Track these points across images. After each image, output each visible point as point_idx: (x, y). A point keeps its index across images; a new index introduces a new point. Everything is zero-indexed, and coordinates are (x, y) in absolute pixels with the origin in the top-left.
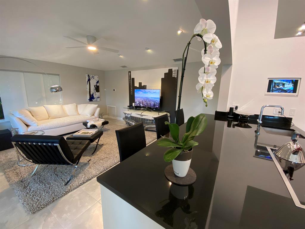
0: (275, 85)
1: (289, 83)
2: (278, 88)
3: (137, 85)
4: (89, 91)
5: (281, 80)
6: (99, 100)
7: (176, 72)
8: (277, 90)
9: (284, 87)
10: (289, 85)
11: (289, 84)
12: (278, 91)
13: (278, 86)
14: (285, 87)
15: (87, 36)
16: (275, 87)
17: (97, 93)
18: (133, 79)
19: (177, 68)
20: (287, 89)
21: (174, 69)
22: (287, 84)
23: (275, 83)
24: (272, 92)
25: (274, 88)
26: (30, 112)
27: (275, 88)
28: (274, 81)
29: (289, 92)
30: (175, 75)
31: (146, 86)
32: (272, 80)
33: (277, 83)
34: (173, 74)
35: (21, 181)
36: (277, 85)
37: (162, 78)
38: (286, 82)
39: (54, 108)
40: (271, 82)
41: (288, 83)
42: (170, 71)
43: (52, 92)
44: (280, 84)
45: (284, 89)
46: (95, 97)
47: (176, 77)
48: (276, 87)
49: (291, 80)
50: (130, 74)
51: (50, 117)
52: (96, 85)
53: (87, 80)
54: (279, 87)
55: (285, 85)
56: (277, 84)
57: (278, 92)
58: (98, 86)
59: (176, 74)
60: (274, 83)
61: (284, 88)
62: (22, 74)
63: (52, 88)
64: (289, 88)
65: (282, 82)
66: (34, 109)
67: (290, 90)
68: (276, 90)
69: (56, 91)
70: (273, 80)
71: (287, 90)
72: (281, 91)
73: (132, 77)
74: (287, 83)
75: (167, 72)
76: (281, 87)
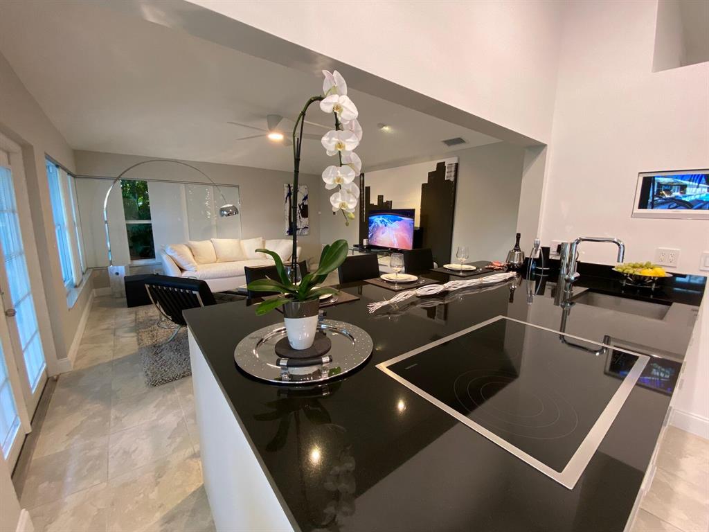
0: (659, 191)
1: (699, 184)
2: (667, 196)
3: (374, 201)
4: (288, 215)
5: (677, 177)
6: (306, 232)
7: (453, 169)
8: (667, 203)
9: (685, 193)
10: (699, 190)
11: (698, 187)
12: (667, 206)
13: (668, 191)
14: (688, 193)
15: (268, 116)
16: (658, 194)
17: (302, 219)
18: (368, 188)
19: (454, 160)
20: (693, 198)
21: (449, 162)
22: (692, 186)
23: (660, 185)
24: (652, 208)
25: (656, 199)
26: (190, 249)
27: (661, 198)
28: (656, 179)
29: (700, 208)
30: (451, 176)
31: (391, 201)
32: (651, 177)
33: (665, 185)
34: (446, 174)
35: (154, 347)
36: (664, 190)
37: (423, 185)
38: (690, 181)
39: (226, 244)
40: (648, 182)
41: (697, 184)
42: (441, 167)
43: (223, 215)
44: (674, 187)
45: (683, 199)
46: (299, 226)
47: (452, 179)
48: (663, 194)
49: (702, 175)
50: (362, 179)
51: (219, 259)
52: (303, 204)
53: (286, 195)
54: (671, 194)
55: (688, 189)
56: (666, 188)
57: (669, 208)
58: (307, 206)
59: (453, 174)
60: (656, 184)
61: (685, 197)
62: (182, 186)
63: (222, 210)
64: (698, 197)
65: (680, 180)
66: (195, 244)
67: (702, 201)
68: (662, 204)
69: (228, 215)
70: (654, 177)
71: (693, 201)
72: (675, 205)
73: (365, 186)
74: (691, 183)
75: (434, 169)
76: (676, 194)
